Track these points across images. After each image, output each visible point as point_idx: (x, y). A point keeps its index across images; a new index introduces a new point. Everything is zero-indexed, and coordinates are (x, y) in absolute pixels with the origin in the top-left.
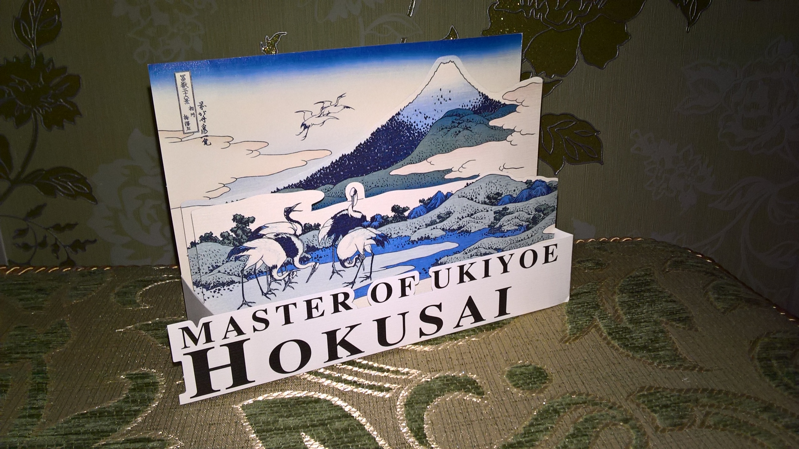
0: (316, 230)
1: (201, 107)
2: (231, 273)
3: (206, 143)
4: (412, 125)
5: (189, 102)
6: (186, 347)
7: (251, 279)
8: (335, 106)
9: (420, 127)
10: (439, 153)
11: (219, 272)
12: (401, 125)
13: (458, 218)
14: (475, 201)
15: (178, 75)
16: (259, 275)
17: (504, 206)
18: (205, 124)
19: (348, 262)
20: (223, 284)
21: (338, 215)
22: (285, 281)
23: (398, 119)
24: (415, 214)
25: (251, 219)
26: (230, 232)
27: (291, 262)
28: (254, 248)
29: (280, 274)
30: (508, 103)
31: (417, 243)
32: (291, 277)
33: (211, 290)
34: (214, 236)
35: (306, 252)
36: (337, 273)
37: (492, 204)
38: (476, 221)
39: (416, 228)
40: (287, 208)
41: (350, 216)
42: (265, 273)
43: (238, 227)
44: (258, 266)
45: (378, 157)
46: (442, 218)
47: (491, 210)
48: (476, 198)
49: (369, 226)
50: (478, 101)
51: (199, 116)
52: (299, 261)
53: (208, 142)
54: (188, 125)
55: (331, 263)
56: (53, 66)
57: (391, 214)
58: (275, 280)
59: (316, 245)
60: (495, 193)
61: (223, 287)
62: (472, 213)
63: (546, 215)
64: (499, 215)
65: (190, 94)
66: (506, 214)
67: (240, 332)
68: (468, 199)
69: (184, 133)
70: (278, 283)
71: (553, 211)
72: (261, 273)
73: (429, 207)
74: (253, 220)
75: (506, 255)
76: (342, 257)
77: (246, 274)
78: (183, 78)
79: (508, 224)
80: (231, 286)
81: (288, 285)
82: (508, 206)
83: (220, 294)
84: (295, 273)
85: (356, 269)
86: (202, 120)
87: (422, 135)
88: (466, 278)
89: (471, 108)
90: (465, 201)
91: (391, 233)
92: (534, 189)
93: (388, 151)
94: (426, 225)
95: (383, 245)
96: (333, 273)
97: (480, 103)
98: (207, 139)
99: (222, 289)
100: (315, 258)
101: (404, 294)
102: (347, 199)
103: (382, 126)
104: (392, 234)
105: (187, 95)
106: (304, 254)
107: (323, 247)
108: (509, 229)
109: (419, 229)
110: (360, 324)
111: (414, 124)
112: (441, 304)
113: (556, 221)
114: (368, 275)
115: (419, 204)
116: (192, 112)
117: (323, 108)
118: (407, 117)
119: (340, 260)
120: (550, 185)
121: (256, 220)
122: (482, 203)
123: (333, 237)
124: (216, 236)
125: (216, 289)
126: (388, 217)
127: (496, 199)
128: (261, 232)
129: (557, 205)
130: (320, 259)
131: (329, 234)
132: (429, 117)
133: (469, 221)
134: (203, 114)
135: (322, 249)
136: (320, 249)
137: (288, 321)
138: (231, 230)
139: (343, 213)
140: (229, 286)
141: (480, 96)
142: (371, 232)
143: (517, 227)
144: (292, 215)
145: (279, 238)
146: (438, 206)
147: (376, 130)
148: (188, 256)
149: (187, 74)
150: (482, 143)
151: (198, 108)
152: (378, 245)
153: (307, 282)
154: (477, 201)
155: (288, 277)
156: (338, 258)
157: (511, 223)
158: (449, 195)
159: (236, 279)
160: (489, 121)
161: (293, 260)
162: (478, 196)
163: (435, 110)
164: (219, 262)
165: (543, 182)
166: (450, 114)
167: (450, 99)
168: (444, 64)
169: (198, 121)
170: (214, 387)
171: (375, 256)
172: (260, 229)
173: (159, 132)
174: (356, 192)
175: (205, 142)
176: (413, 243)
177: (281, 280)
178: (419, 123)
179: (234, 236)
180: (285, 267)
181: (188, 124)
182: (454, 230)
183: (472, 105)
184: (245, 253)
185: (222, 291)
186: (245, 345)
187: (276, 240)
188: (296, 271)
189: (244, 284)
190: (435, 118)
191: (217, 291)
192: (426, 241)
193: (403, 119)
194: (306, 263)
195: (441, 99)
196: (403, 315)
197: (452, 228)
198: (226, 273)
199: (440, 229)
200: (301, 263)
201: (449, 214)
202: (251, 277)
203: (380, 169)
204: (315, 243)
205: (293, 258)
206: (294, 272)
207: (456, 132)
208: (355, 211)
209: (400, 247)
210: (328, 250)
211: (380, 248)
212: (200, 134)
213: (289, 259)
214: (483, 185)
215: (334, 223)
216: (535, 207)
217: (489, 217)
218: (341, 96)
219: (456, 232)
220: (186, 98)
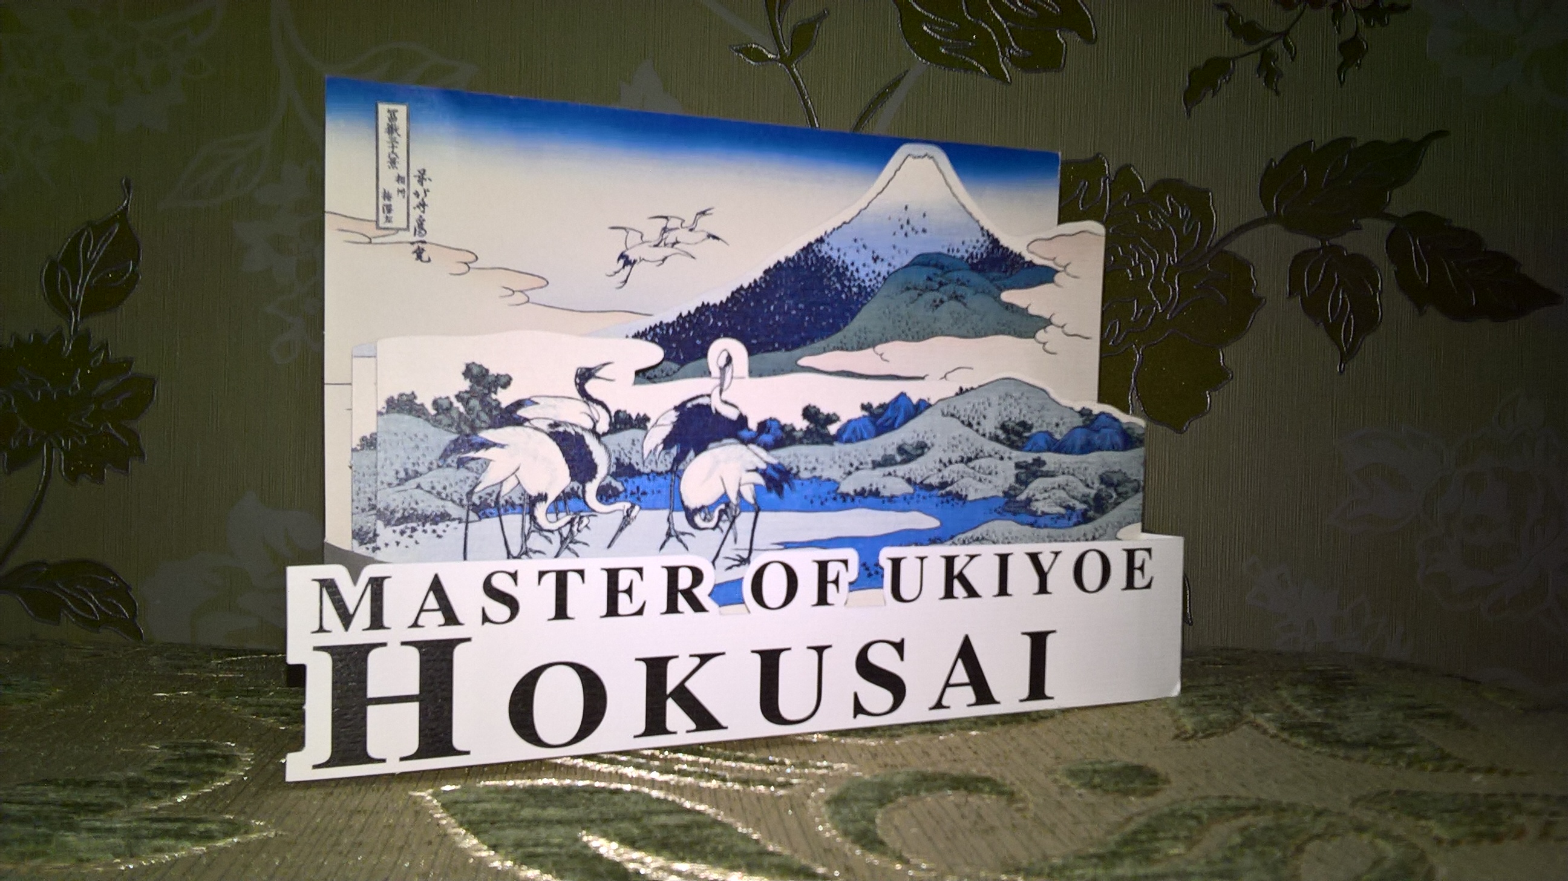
0: (639, 428)
1: (421, 179)
2: (444, 496)
3: (419, 257)
4: (847, 269)
5: (397, 165)
6: (321, 630)
7: (488, 517)
8: (691, 230)
9: (862, 274)
10: (900, 338)
11: (419, 487)
12: (826, 266)
13: (941, 461)
14: (977, 431)
15: (383, 108)
16: (506, 511)
17: (1036, 455)
18: (424, 216)
19: (703, 515)
20: (425, 519)
21: (689, 405)
22: (561, 535)
23: (820, 251)
24: (851, 434)
25: (503, 380)
26: (453, 400)
27: (580, 492)
28: (502, 446)
29: (552, 517)
30: (1038, 261)
31: (853, 500)
32: (575, 529)
33: (395, 528)
34: (418, 401)
35: (615, 475)
36: (677, 537)
37: (1012, 445)
38: (978, 475)
39: (851, 465)
40: (581, 369)
41: (714, 412)
42: (518, 509)
43: (471, 392)
44: (506, 489)
45: (775, 322)
46: (909, 454)
47: (1010, 458)
48: (979, 424)
49: (752, 441)
50: (979, 245)
51: (412, 197)
52: (597, 495)
53: (425, 256)
54: (389, 211)
55: (666, 513)
56: (107, 355)
57: (801, 424)
58: (540, 529)
59: (637, 464)
60: (1017, 421)
61: (424, 526)
62: (970, 455)
63: (1123, 496)
64: (1029, 472)
65: (401, 151)
66: (1039, 474)
67: (451, 619)
68: (963, 422)
69: (378, 227)
70: (546, 537)
71: (1136, 491)
72: (511, 506)
73: (882, 424)
74: (505, 382)
75: (1045, 551)
76: (692, 501)
77: (477, 502)
78: (393, 116)
79: (1045, 499)
80: (441, 527)
81: (568, 548)
82: (1046, 456)
83: (412, 541)
84: (585, 521)
85: (718, 535)
86: (418, 207)
87: (865, 294)
88: (958, 588)
89: (966, 257)
90: (957, 428)
91: (798, 467)
92: (1097, 431)
93: (797, 315)
94: (873, 462)
95: (780, 492)
96: (669, 535)
97: (983, 249)
98: (423, 250)
99: (420, 528)
100: (632, 493)
101: (822, 600)
102: (710, 373)
103: (788, 260)
104: (802, 469)
105: (396, 150)
106: (609, 479)
107: (652, 471)
108: (1047, 510)
109: (857, 469)
110: (723, 654)
111: (851, 268)
112: (903, 640)
113: (1143, 515)
114: (745, 555)
115: (859, 413)
116: (401, 186)
117: (665, 230)
118: (839, 250)
119: (686, 509)
120: (1129, 432)
121: (513, 383)
122: (991, 439)
123: (674, 451)
124: (422, 405)
125: (407, 528)
126: (794, 429)
127: (1019, 434)
128: (522, 412)
129: (1145, 481)
130: (643, 498)
131: (668, 443)
132: (882, 260)
133: (964, 472)
134: (422, 194)
135: (648, 474)
136: (643, 474)
137: (561, 612)
138: (459, 397)
139: (701, 401)
140: (436, 523)
141: (983, 235)
142: (758, 457)
143: (1062, 511)
144: (591, 387)
145: (559, 433)
146: (900, 425)
147: (775, 266)
148: (351, 467)
149: (402, 110)
150: (986, 335)
151: (414, 181)
152: (769, 489)
153: (609, 546)
154: (981, 431)
155: (568, 526)
156: (682, 502)
157: (1049, 497)
158: (921, 407)
159: (454, 511)
160: (1001, 291)
161: (584, 487)
162: (982, 420)
163: (894, 247)
164: (420, 462)
165: (1116, 420)
166: (923, 261)
167: (924, 231)
168: (915, 157)
169: (411, 208)
170: (372, 751)
171: (761, 514)
172: (519, 404)
173: (326, 215)
174: (729, 360)
175: (419, 254)
176: (845, 501)
177: (551, 531)
178: (861, 267)
179: (462, 409)
180: (565, 503)
181: (389, 209)
182: (930, 487)
183: (967, 251)
184: (482, 454)
185: (419, 535)
186: (459, 652)
187: (550, 435)
188: (588, 516)
189: (470, 525)
190: (893, 263)
191: (408, 532)
192: (871, 500)
193: (830, 253)
194: (612, 500)
195: (906, 227)
196: (820, 650)
197: (927, 482)
198: (434, 492)
199: (903, 478)
200: (601, 499)
201: (922, 448)
202: (488, 511)
203: (778, 349)
204: (635, 459)
205: (583, 483)
206: (581, 517)
207: (935, 301)
208: (726, 402)
209: (817, 503)
210: (660, 480)
211: (773, 495)
212: (409, 236)
213: (576, 485)
214: (994, 400)
215: (680, 419)
216: (1100, 472)
217: (1004, 474)
218: (703, 213)
219: (935, 492)
220: (393, 156)
